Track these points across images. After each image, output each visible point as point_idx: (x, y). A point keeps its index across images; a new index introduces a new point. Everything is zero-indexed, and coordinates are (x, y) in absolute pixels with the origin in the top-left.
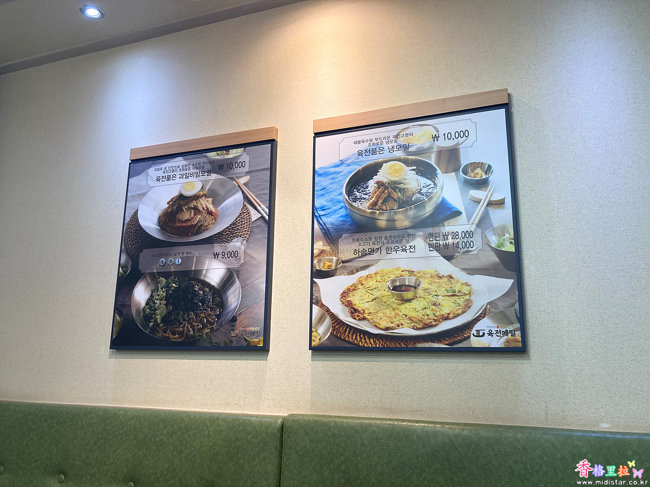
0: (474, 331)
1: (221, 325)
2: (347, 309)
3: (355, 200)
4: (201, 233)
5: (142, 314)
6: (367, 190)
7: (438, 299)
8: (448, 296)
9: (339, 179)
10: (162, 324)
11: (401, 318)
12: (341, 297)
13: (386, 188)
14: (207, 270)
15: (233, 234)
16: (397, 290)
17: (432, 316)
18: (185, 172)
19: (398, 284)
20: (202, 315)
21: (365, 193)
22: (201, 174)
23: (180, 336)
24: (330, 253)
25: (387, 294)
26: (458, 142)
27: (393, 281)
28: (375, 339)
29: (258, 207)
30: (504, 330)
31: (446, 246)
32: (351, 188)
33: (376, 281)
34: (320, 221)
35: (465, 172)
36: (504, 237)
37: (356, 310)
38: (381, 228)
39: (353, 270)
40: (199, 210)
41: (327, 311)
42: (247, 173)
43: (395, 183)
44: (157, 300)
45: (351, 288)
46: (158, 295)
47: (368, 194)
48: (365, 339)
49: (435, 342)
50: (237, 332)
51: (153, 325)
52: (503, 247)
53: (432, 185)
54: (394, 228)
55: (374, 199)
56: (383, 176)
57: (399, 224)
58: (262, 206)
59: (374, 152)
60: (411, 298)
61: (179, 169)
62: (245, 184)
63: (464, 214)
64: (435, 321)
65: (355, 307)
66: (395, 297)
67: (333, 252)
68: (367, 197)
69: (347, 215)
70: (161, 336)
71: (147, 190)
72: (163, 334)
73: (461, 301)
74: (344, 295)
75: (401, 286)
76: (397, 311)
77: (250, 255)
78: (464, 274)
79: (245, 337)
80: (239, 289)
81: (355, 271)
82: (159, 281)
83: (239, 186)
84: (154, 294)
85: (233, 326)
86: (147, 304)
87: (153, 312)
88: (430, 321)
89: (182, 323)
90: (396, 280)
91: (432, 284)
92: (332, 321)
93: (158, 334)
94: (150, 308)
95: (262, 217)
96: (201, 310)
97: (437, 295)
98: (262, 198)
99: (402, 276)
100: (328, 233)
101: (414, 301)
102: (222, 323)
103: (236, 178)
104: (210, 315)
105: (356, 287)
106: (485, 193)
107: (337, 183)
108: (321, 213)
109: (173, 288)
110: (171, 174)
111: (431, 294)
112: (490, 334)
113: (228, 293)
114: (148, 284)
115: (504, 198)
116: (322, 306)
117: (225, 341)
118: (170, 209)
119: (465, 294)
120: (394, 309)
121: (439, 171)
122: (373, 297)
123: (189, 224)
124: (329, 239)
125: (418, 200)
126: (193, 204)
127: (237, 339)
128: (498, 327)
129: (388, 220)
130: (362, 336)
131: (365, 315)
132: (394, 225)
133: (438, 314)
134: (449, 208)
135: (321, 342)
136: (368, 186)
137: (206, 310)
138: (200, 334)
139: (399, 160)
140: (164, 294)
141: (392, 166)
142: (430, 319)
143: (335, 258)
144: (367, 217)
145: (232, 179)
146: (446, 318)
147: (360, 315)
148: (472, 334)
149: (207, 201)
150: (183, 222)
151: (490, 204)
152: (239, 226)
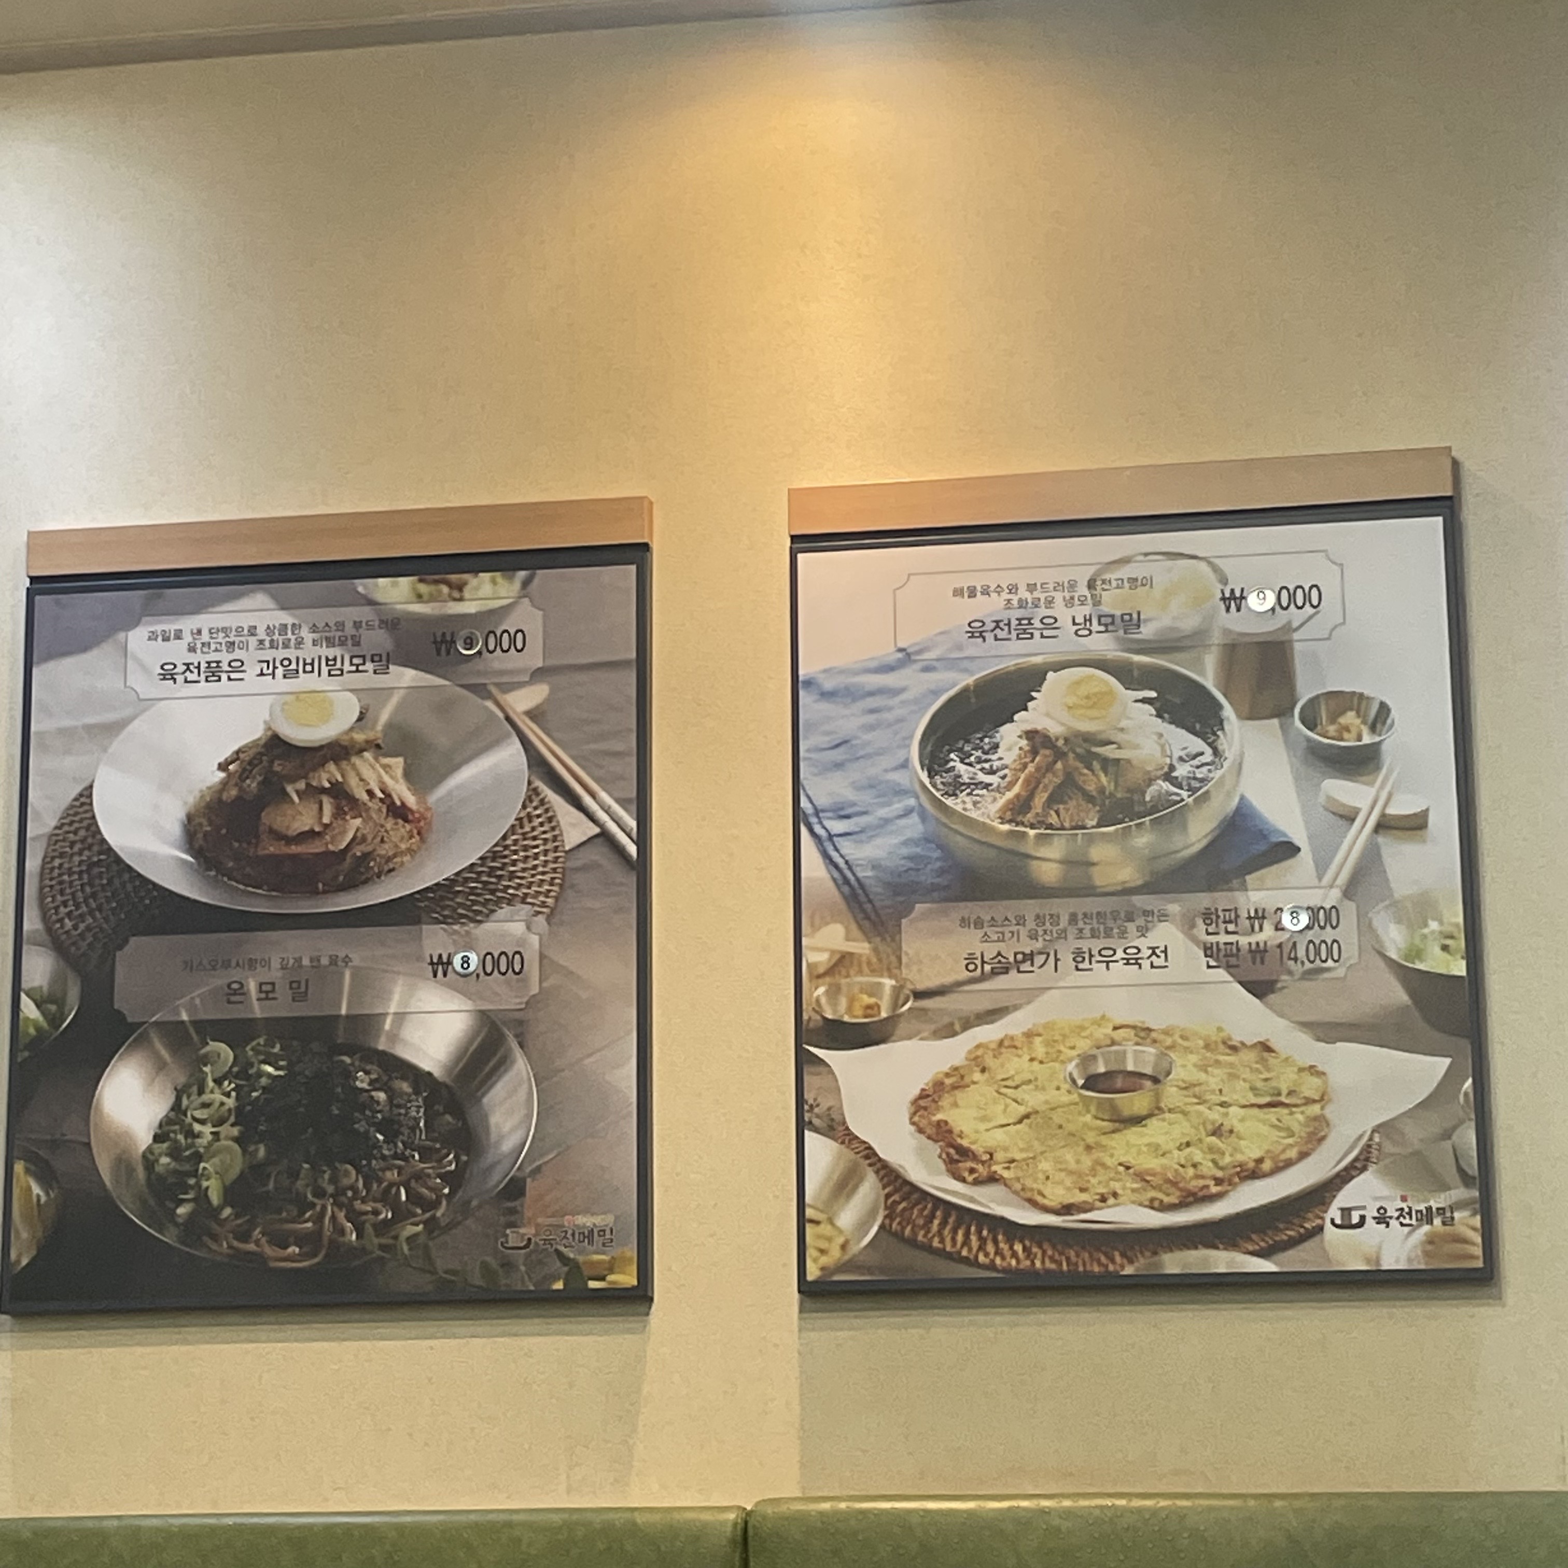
0: (1333, 1213)
1: (465, 1209)
2: (935, 1149)
3: (956, 787)
4: (366, 882)
5: (141, 1173)
6: (994, 757)
7: (1226, 1114)
8: (1260, 1106)
9: (899, 712)
10: (227, 1212)
11: (1112, 1175)
12: (913, 1110)
13: (1060, 755)
14: (400, 1017)
15: (493, 892)
16: (1101, 1086)
17: (1208, 1168)
18: (280, 654)
19: (1102, 1069)
20: (388, 1174)
21: (987, 766)
22: (347, 667)
23: (305, 1250)
24: (869, 963)
25: (1066, 1099)
26: (1289, 623)
27: (1087, 1060)
28: (1027, 1243)
29: (587, 800)
30: (1422, 1207)
31: (1259, 953)
32: (938, 746)
33: (1032, 1060)
34: (834, 854)
35: (1310, 722)
36: (1426, 931)
37: (965, 1153)
38: (1044, 888)
39: (952, 1024)
40: (353, 801)
41: (867, 1157)
42: (538, 675)
43: (1089, 739)
44: (202, 1122)
45: (948, 1081)
46: (205, 1105)
47: (998, 770)
48: (996, 1242)
49: (1217, 1248)
50: (528, 1231)
51: (192, 1215)
52: (1421, 961)
53: (1208, 757)
54: (1089, 891)
55: (1016, 789)
56: (1048, 715)
57: (1102, 878)
58: (604, 796)
59: (1024, 630)
60: (1145, 1112)
61: (253, 641)
62: (533, 715)
63: (1306, 854)
64: (1218, 1181)
65: (959, 1141)
66: (1093, 1109)
67: (880, 960)
68: (993, 779)
69: (927, 840)
70: (230, 1252)
71: (127, 712)
72: (236, 1243)
73: (1297, 1120)
74: (922, 1103)
75: (1108, 1075)
76: (1096, 1154)
77: (563, 967)
78: (1304, 1039)
79: (562, 1248)
80: (525, 1086)
81: (957, 1027)
82: (206, 1056)
83: (508, 719)
84: (185, 1102)
85: (513, 1211)
86: (157, 1138)
87: (187, 1167)
88: (1201, 1183)
89: (313, 1205)
90: (1094, 1057)
91: (1210, 1069)
92: (884, 1187)
93: (214, 1247)
94: (175, 1153)
95: (605, 835)
96: (384, 1158)
97: (1223, 1104)
98: (601, 767)
99: (1113, 1043)
100: (863, 898)
101: (1153, 1123)
102: (469, 1202)
103: (494, 690)
104: (419, 1176)
105: (962, 1077)
106: (1371, 792)
107: (890, 725)
108: (838, 827)
109: (264, 1081)
110: (225, 657)
111: (1205, 1102)
112: (1382, 1219)
113: (485, 1100)
114: (161, 1067)
115: (1427, 810)
116: (848, 1138)
117: (485, 1266)
118: (234, 792)
119: (1309, 1101)
120: (1089, 1148)
121: (1228, 712)
122: (1022, 1110)
123: (315, 847)
124: (868, 918)
125: (1164, 802)
126: (324, 776)
127: (528, 1256)
128: (1404, 1199)
129: (1066, 862)
130: (985, 1233)
131: (994, 1168)
132: (1090, 878)
133: (1227, 1159)
134: (1261, 831)
135: (847, 1257)
136: (996, 747)
137: (405, 1159)
138: (384, 1241)
139: (1101, 665)
140: (231, 1102)
141: (1078, 683)
142: (1203, 1177)
143: (888, 983)
144: (998, 848)
145: (480, 690)
146: (1252, 1173)
147: (980, 1167)
148: (1328, 1222)
149: (386, 767)
150: (290, 840)
151: (1385, 825)
152: (514, 863)
